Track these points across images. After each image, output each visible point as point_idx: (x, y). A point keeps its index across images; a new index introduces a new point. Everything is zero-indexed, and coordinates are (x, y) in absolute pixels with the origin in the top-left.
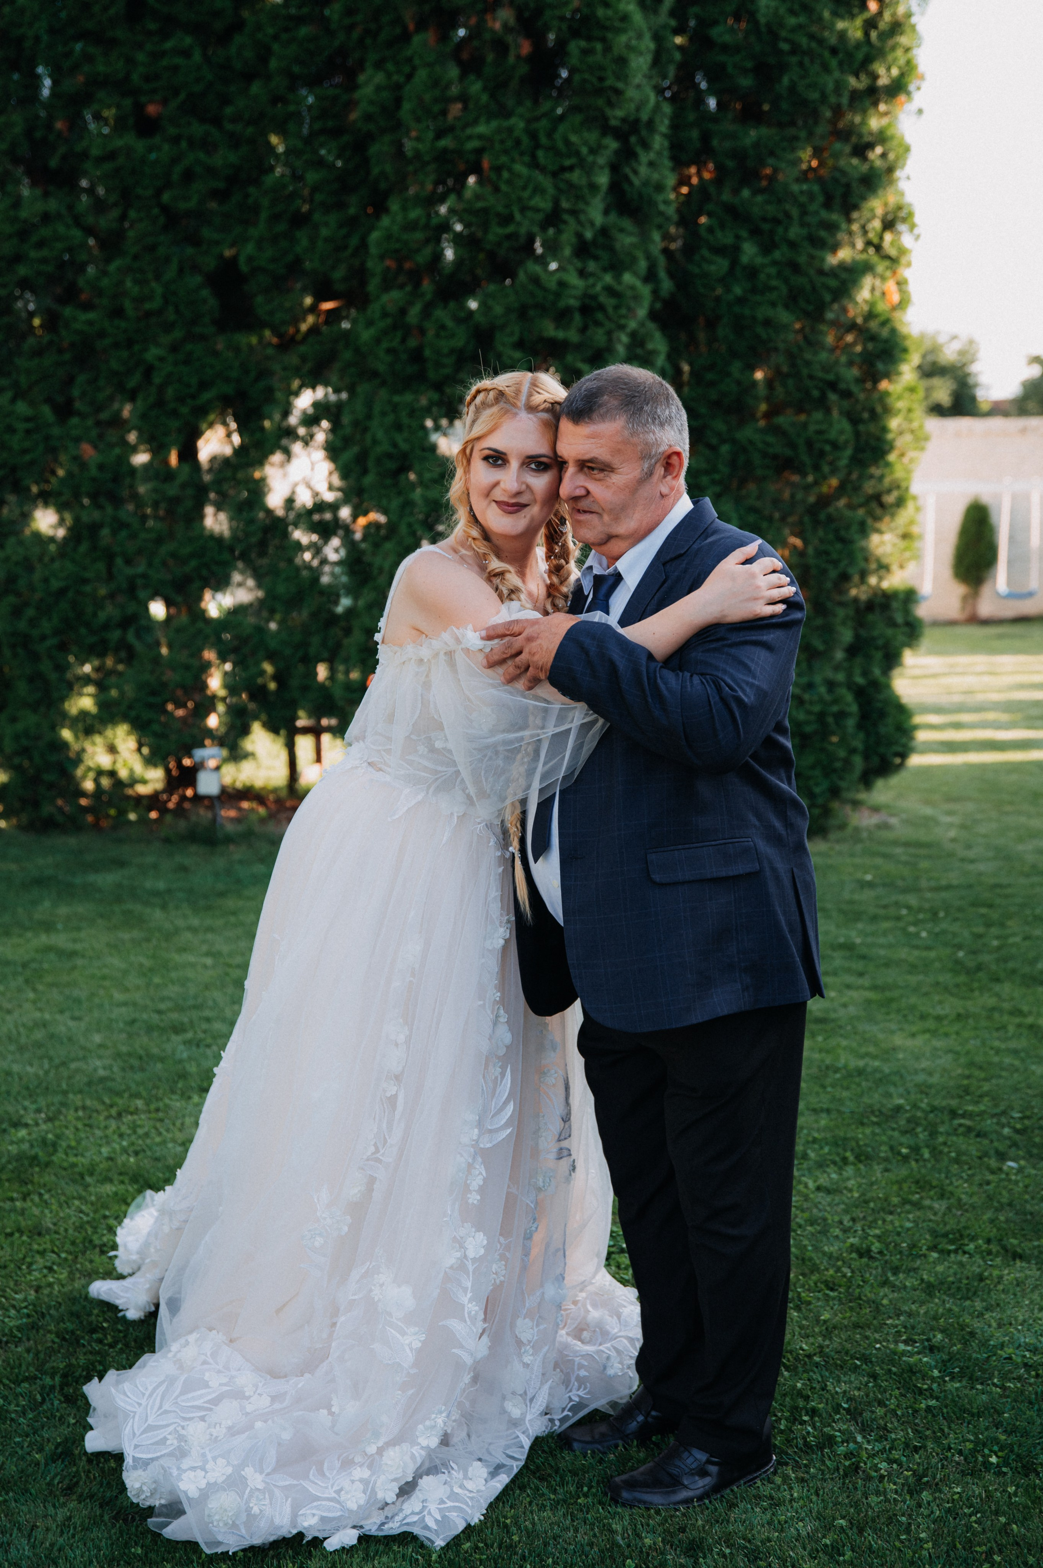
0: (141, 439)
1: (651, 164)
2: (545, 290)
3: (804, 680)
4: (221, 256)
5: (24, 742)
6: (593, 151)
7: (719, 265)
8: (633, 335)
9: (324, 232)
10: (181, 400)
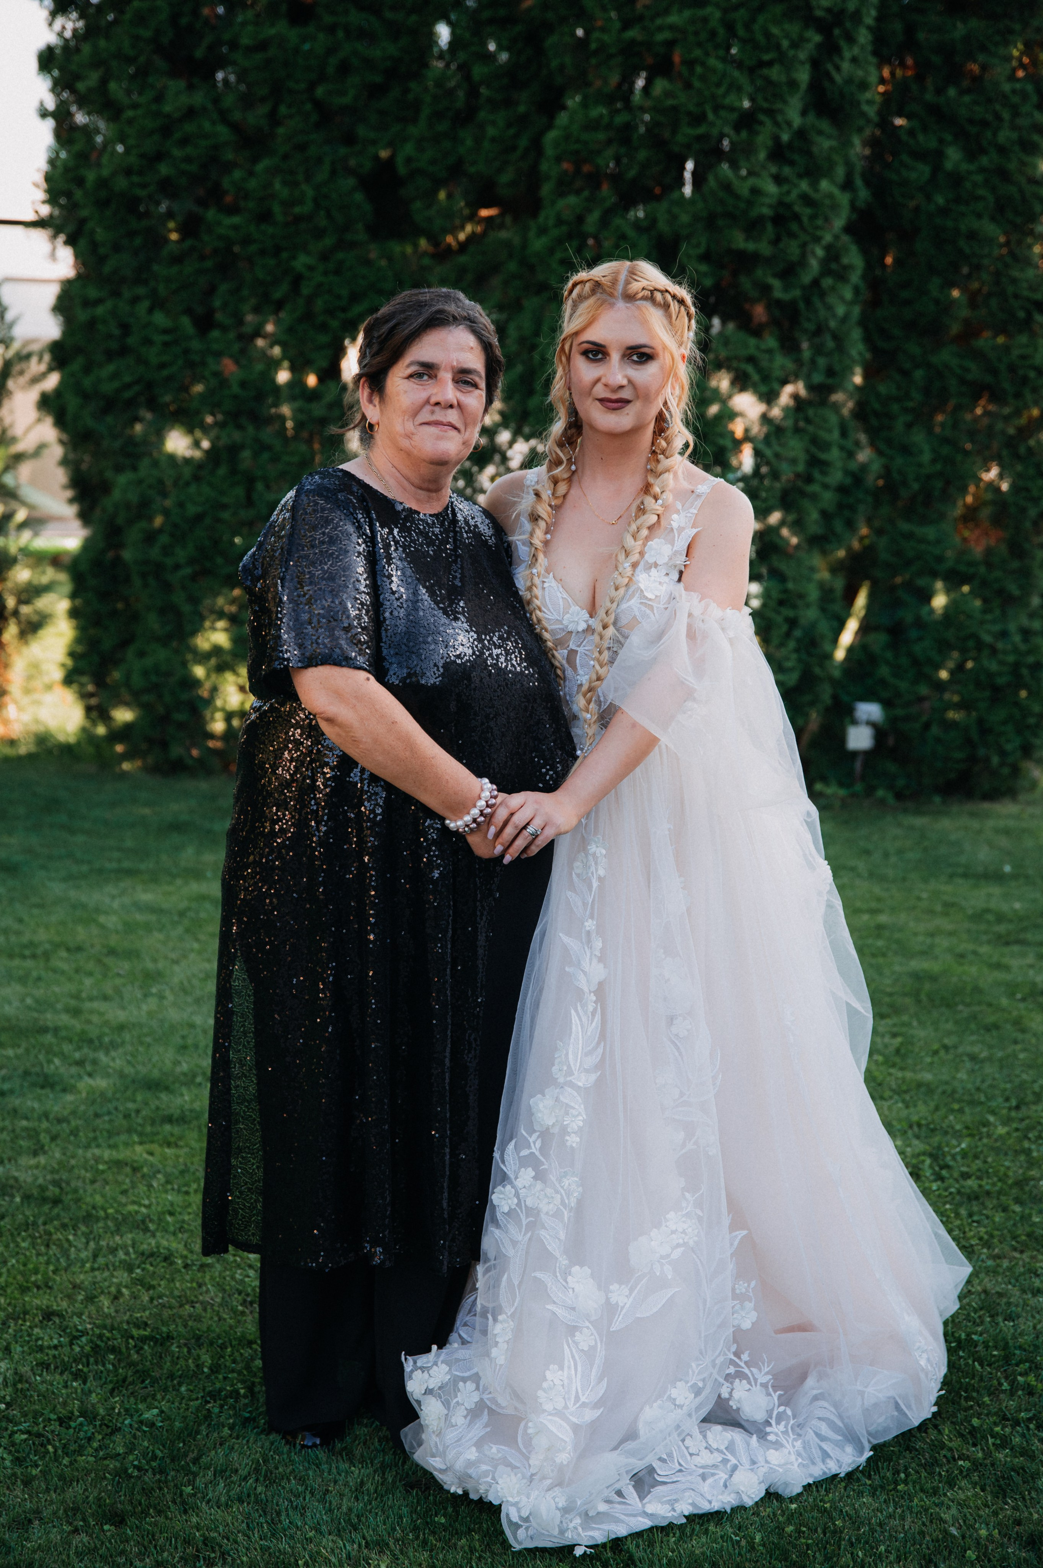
0: (285, 356)
1: (854, 60)
2: (737, 197)
3: (997, 628)
4: (377, 158)
5: (154, 678)
6: (795, 45)
7: (921, 172)
8: (828, 248)
9: (491, 131)
10: (330, 312)
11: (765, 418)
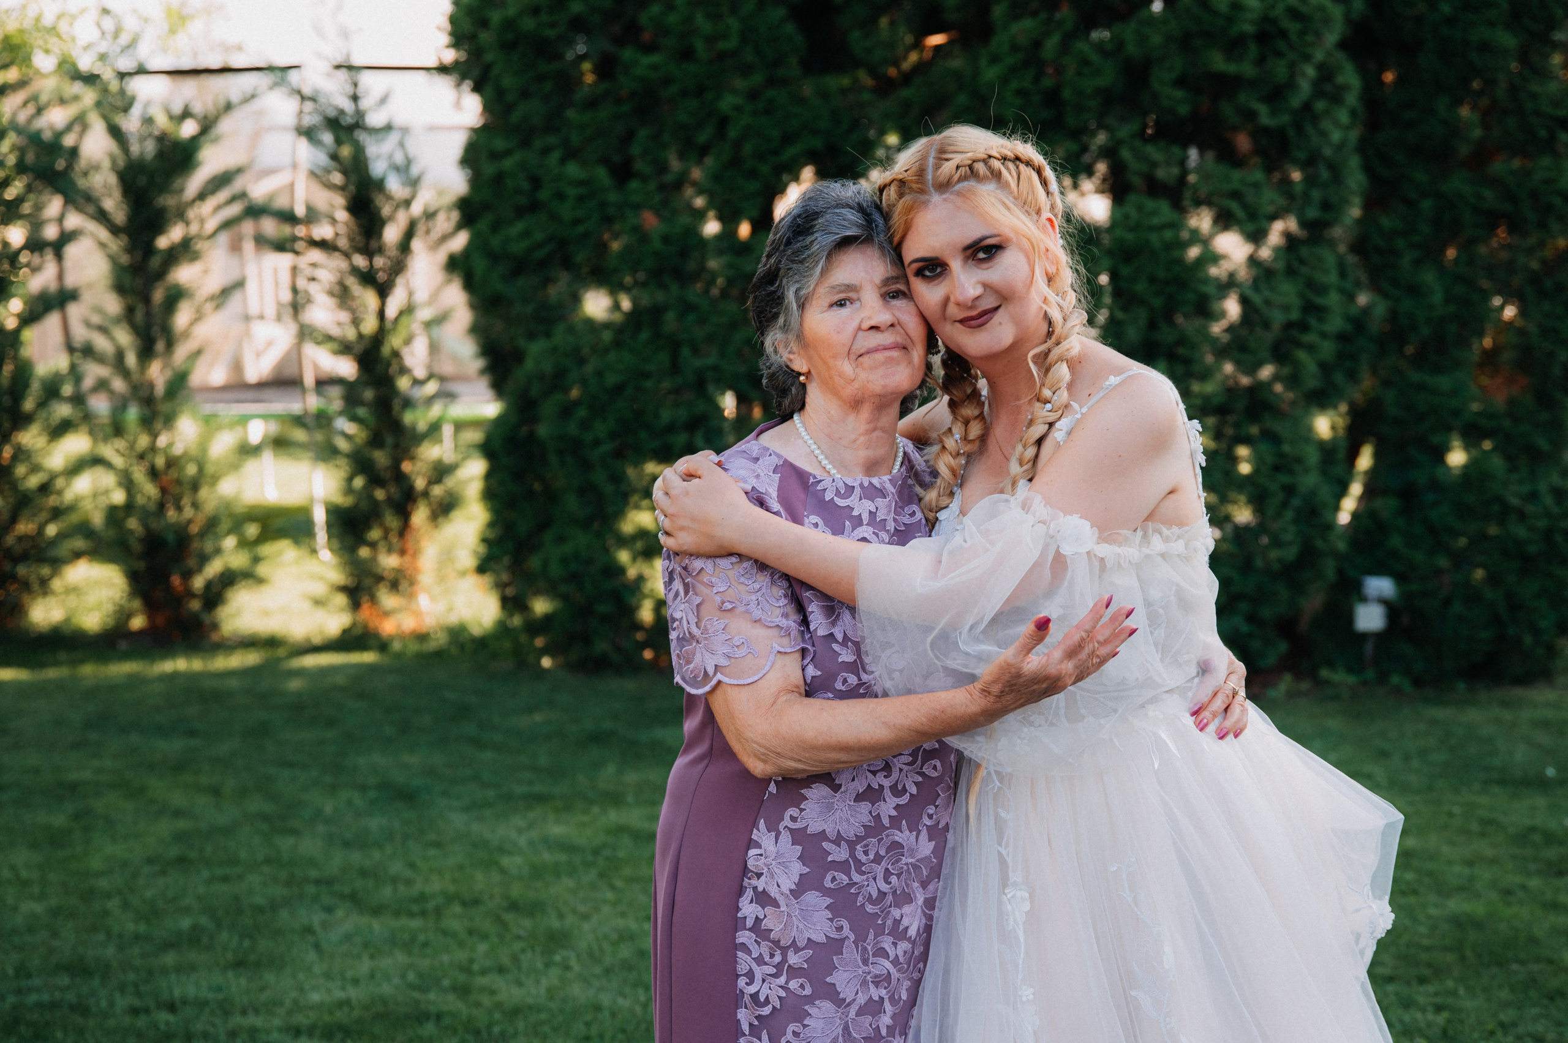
0: (712, 206)
5: (573, 567)
10: (761, 157)
11: (1252, 261)
